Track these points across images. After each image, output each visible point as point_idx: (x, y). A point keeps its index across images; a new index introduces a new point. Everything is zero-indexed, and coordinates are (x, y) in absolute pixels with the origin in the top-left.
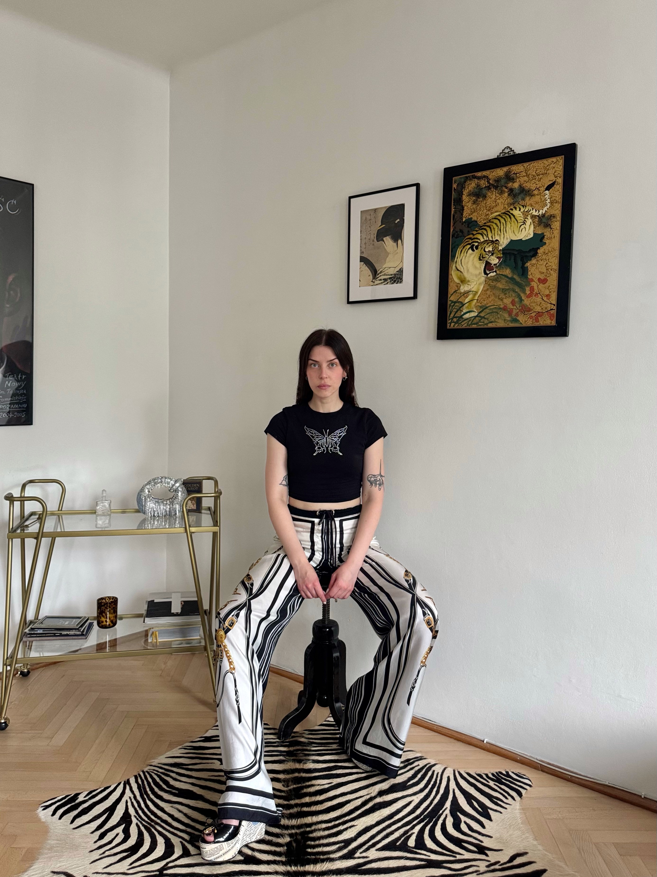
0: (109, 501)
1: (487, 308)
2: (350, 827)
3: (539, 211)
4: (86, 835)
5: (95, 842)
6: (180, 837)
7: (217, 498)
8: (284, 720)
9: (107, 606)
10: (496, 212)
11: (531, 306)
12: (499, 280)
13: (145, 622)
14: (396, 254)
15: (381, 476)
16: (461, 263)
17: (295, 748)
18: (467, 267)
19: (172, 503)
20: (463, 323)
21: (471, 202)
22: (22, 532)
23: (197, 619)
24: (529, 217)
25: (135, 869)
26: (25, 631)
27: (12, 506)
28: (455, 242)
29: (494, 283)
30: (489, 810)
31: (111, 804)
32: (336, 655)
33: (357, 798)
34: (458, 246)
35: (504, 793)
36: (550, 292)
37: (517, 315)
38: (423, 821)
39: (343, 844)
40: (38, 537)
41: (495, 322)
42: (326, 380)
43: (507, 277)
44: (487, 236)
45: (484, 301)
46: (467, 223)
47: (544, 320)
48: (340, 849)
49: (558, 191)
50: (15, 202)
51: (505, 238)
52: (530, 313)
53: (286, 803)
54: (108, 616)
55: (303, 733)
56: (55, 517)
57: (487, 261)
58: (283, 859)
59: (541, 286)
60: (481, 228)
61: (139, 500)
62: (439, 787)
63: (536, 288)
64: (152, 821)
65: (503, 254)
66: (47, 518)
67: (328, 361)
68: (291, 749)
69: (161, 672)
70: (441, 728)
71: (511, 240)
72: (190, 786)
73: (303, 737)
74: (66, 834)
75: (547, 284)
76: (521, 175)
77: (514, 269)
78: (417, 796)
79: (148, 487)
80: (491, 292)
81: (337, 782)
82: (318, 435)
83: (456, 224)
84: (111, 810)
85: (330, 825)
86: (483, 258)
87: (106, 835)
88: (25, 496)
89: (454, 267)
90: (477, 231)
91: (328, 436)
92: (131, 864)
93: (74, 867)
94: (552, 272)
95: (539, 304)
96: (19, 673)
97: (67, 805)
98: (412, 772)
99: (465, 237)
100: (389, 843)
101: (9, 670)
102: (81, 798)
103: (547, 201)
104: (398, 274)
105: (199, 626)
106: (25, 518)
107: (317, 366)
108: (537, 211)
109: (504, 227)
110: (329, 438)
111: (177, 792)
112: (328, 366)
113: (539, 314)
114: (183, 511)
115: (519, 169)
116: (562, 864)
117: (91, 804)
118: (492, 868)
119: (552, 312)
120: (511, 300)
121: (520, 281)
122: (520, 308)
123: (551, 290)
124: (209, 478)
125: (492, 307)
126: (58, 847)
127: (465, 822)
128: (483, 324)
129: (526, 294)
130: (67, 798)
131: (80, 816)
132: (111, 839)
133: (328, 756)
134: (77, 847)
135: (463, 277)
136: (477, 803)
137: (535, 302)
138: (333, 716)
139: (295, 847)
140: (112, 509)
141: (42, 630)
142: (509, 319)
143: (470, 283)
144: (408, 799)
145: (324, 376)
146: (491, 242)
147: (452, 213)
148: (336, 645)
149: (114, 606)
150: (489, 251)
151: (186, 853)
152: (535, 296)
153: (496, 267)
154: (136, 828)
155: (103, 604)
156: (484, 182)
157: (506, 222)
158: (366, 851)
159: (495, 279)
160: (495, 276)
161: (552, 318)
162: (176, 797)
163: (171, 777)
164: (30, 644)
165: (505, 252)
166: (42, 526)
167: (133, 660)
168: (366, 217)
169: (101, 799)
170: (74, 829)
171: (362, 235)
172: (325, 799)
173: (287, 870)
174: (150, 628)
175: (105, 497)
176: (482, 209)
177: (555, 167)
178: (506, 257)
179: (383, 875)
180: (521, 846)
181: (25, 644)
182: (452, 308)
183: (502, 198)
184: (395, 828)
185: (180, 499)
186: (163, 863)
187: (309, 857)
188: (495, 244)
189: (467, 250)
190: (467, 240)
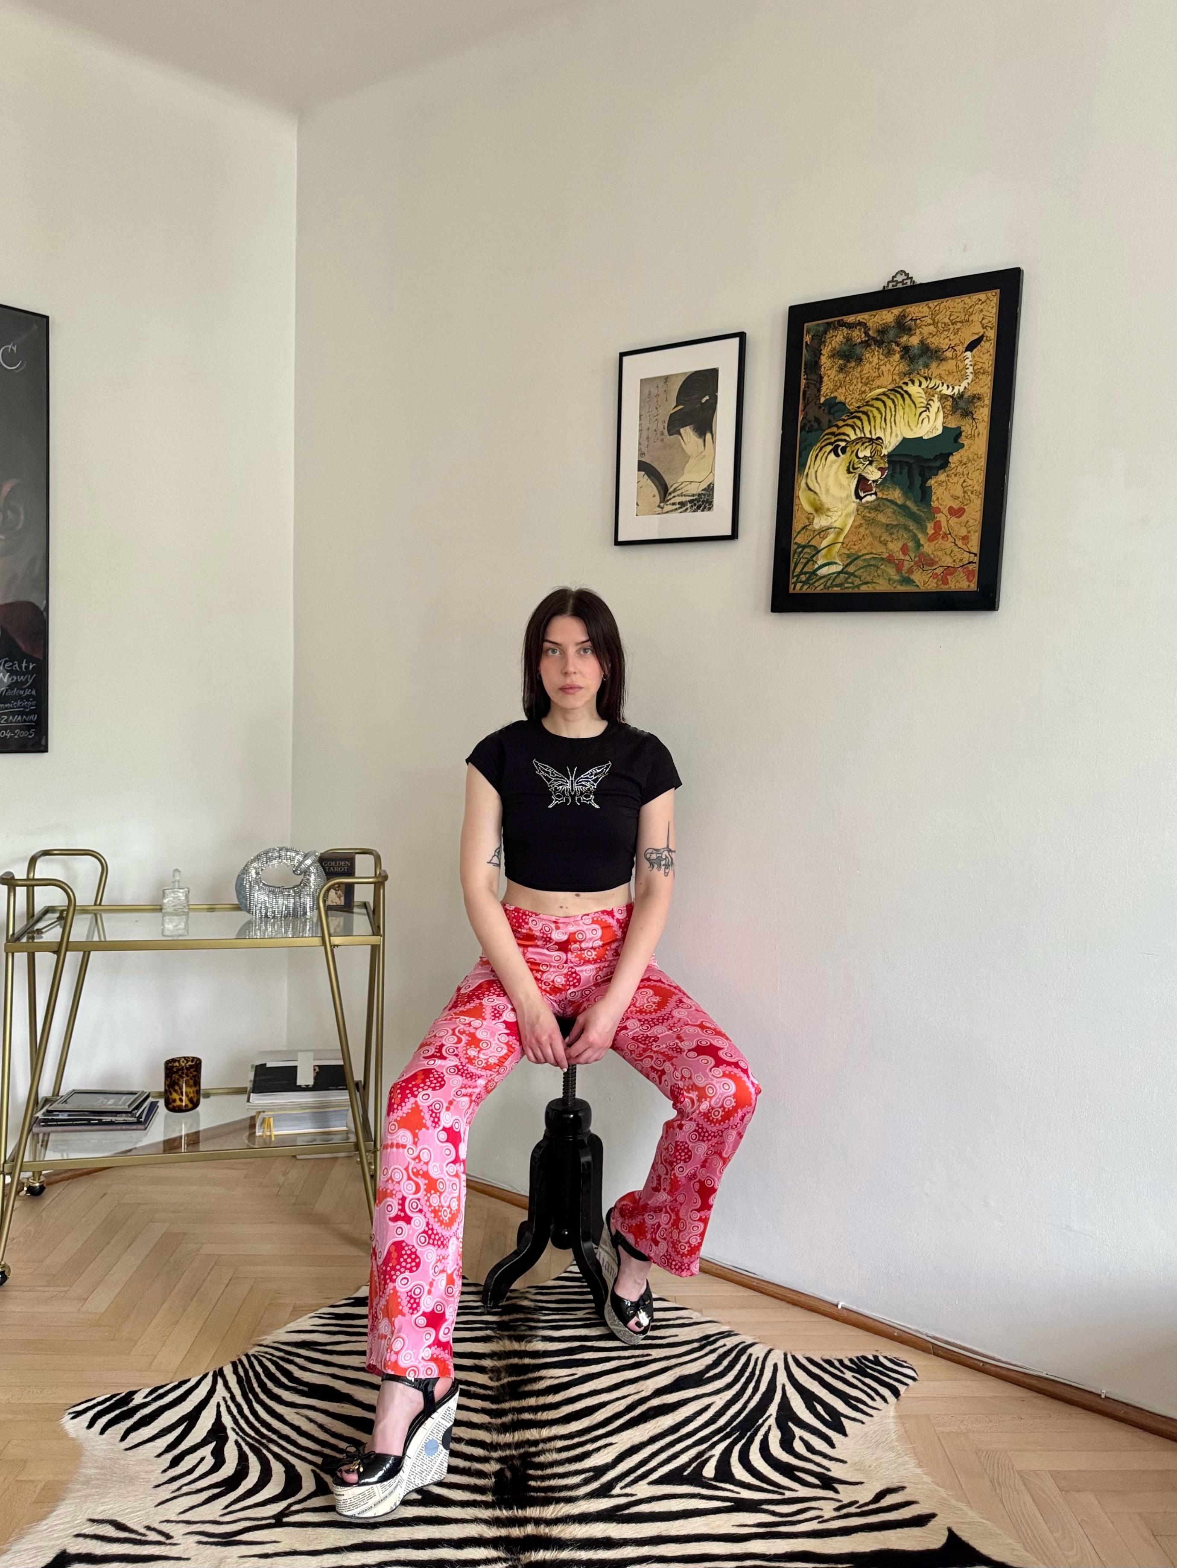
0: (186, 889)
1: (858, 557)
2: (606, 1446)
3: (953, 388)
4: (147, 1460)
5: (165, 1471)
6: (311, 1463)
7: (380, 882)
8: (494, 1270)
9: (183, 1073)
10: (878, 387)
11: (934, 556)
12: (881, 509)
13: (251, 1101)
14: (702, 458)
15: (670, 851)
16: (816, 477)
17: (511, 1317)
18: (826, 485)
19: (298, 894)
20: (816, 584)
21: (836, 368)
22: (31, 941)
23: (340, 1097)
24: (936, 398)
25: (234, 1514)
26: (37, 1115)
27: (12, 894)
28: (806, 440)
29: (873, 514)
30: (843, 1419)
31: (191, 1409)
32: (586, 1159)
33: (618, 1399)
34: (811, 446)
35: (869, 1391)
36: (969, 532)
37: (910, 571)
38: (730, 1437)
39: (591, 1474)
40: (59, 949)
41: (873, 583)
42: (573, 677)
43: (896, 504)
44: (862, 430)
45: (855, 545)
46: (827, 407)
47: (958, 582)
48: (586, 1482)
49: (987, 354)
50: (15, 349)
51: (894, 434)
52: (933, 568)
53: (494, 1407)
54: (184, 1090)
55: (527, 1292)
56: (89, 916)
57: (860, 475)
58: (489, 1498)
59: (954, 520)
60: (852, 415)
61: (240, 888)
62: (758, 1382)
63: (944, 524)
64: (263, 1436)
65: (889, 462)
66: (75, 917)
67: (577, 644)
68: (506, 1318)
69: (278, 1188)
70: (765, 1284)
71: (904, 438)
72: (329, 1378)
73: (526, 1298)
74: (114, 1459)
75: (964, 518)
76: (924, 323)
77: (908, 490)
78: (721, 1395)
79: (255, 865)
80: (866, 529)
81: (585, 1373)
82: (557, 777)
83: (808, 407)
84: (192, 1418)
85: (570, 1442)
86: (854, 468)
87: (182, 1459)
88: (36, 877)
89: (804, 481)
90: (844, 420)
91: (575, 779)
92: (226, 1507)
93: (127, 1511)
94: (973, 497)
95: (948, 553)
96: (25, 1189)
97: (113, 1411)
98: (713, 1357)
99: (824, 431)
100: (671, 1471)
101: (8, 1184)
102: (138, 1399)
103: (967, 371)
104: (704, 495)
105: (347, 1108)
106: (36, 917)
107: (558, 653)
108: (951, 388)
109: (891, 415)
110: (577, 783)
111: (306, 1389)
112: (578, 651)
113: (949, 571)
114: (318, 908)
115: (920, 312)
116: (961, 1505)
117: (157, 1409)
118: (844, 1511)
119: (971, 567)
120: (902, 544)
121: (918, 512)
122: (917, 559)
123: (970, 529)
124: (365, 852)
125: (868, 557)
126: (98, 1479)
127: (801, 1439)
128: (851, 585)
129: (928, 534)
130: (115, 1399)
131: (138, 1429)
132: (191, 1467)
133: (568, 1330)
134: (132, 1479)
135: (818, 502)
136: (823, 1407)
137: (942, 550)
138: (578, 1264)
139: (509, 1478)
140: (190, 903)
141: (67, 1114)
142: (897, 578)
143: (830, 514)
144: (706, 1401)
145: (571, 669)
146: (869, 442)
147: (803, 386)
148: (586, 1142)
149: (195, 1073)
150: (865, 456)
151: (322, 1489)
152: (943, 538)
153: (877, 486)
154: (235, 1448)
155: (175, 1070)
156: (858, 333)
157: (895, 406)
158: (632, 1485)
159: (875, 507)
160: (874, 501)
161: (971, 579)
162: (304, 1398)
163: (296, 1364)
164: (46, 1139)
166: (66, 931)
167: (227, 1168)
168: (650, 391)
169: (174, 1400)
170: (127, 1449)
171: (642, 422)
172: (563, 1400)
173: (496, 1515)
174: (259, 1113)
175: (179, 882)
176: (855, 381)
177: (982, 311)
178: (894, 469)
179: (659, 1523)
180: (894, 1476)
181: (36, 1138)
182: (799, 556)
183: (890, 364)
184: (681, 1448)
185: (313, 887)
186: (282, 1505)
187: (532, 1494)
188: (874, 445)
189: (826, 454)
190: (826, 437)
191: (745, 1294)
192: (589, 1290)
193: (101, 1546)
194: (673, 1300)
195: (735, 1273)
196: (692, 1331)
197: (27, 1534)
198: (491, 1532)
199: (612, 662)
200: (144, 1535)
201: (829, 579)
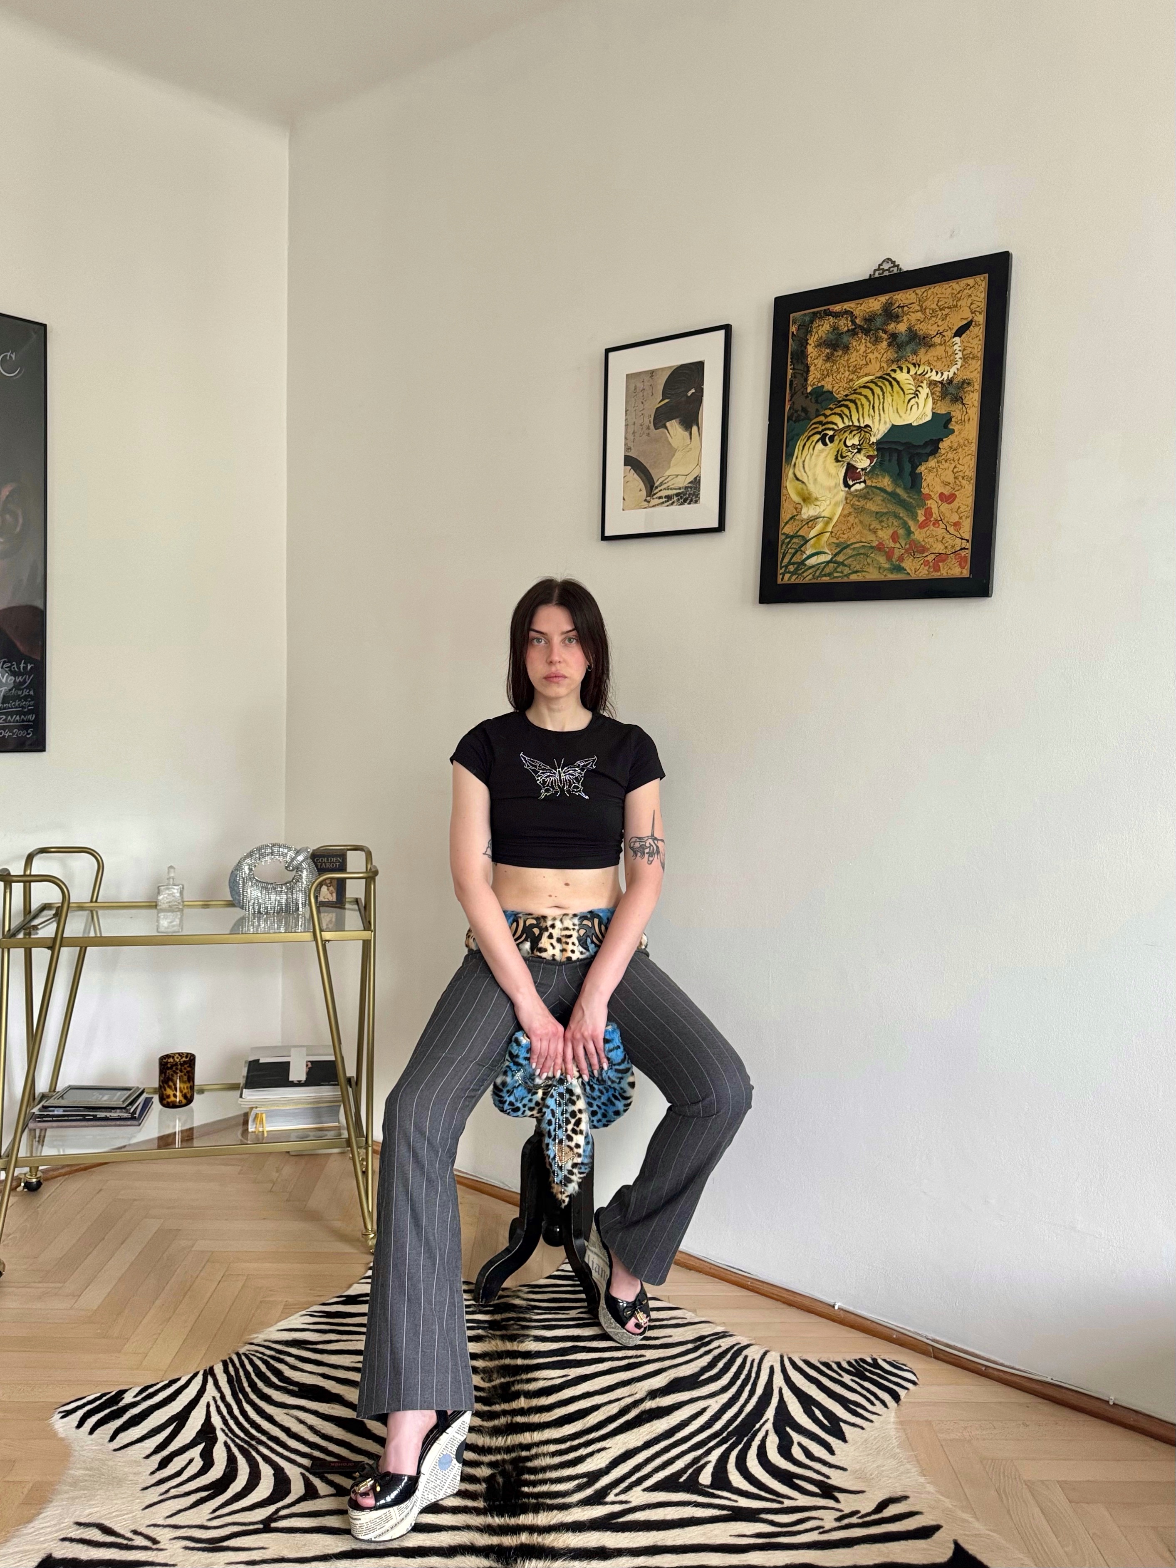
0: (181, 886)
1: (849, 546)
2: (599, 1451)
3: (942, 374)
4: (136, 1461)
5: (153, 1473)
6: (300, 1465)
7: (371, 877)
8: (486, 1268)
9: (177, 1069)
10: (866, 375)
11: (926, 543)
12: (870, 497)
13: (243, 1096)
14: (688, 451)
15: (655, 839)
16: (804, 467)
17: (504, 1316)
18: (814, 475)
19: (291, 890)
20: (805, 574)
21: (823, 357)
22: (27, 937)
23: (334, 1092)
24: (924, 385)
25: (222, 1519)
26: (33, 1111)
27: (8, 891)
28: (793, 429)
29: (862, 503)
30: (842, 1424)
31: (180, 1409)
33: (610, 1402)
34: (798, 436)
35: (869, 1395)
36: (960, 518)
37: (901, 558)
38: (726, 1442)
39: (585, 1480)
40: (54, 945)
41: (863, 571)
42: (558, 666)
43: (885, 491)
44: (850, 419)
45: (844, 534)
46: (814, 396)
47: (950, 568)
48: (580, 1488)
49: (976, 339)
50: (13, 356)
51: (882, 421)
52: (924, 555)
53: (486, 1408)
54: (178, 1086)
55: (519, 1291)
56: (86, 913)
57: (848, 464)
58: (480, 1504)
59: (945, 507)
60: (839, 404)
61: (233, 884)
62: (755, 1385)
63: (935, 510)
64: (252, 1437)
65: (878, 450)
66: (69, 914)
67: (563, 633)
68: (498, 1317)
69: (272, 1185)
70: (761, 1284)
71: (893, 425)
72: (320, 1378)
73: (518, 1297)
74: (102, 1460)
75: (955, 504)
76: (911, 310)
77: (897, 477)
78: (717, 1398)
79: (248, 861)
80: (855, 517)
81: (577, 1375)
82: (544, 769)
83: (795, 397)
84: (181, 1419)
85: (563, 1446)
86: (842, 457)
87: (171, 1460)
88: (32, 873)
89: (791, 475)
90: (832, 409)
91: (562, 770)
92: (214, 1511)
93: (114, 1514)
94: (964, 482)
95: (939, 540)
96: (23, 1184)
97: (103, 1411)
98: (708, 1359)
99: (811, 420)
100: (667, 1478)
101: (4, 1179)
102: (128, 1398)
103: (956, 356)
104: (691, 488)
105: (338, 1104)
106: (32, 914)
107: (543, 642)
108: (940, 374)
109: (879, 403)
110: (564, 773)
111: (296, 1389)
112: (563, 641)
113: (941, 557)
114: (310, 905)
115: (907, 299)
116: (967, 1516)
117: (146, 1409)
118: (846, 1521)
119: (963, 553)
120: (892, 532)
121: (907, 499)
122: (907, 546)
123: (961, 515)
124: (356, 848)
125: (857, 545)
126: (86, 1481)
127: (800, 1444)
128: (841, 575)
129: (918, 521)
130: (104, 1398)
131: (127, 1429)
132: (179, 1468)
133: (561, 1330)
134: (120, 1480)
135: (806, 492)
136: (821, 1412)
137: (933, 536)
138: (570, 1263)
139: (501, 1483)
140: (185, 899)
141: (62, 1109)
142: (887, 566)
143: (818, 503)
144: (701, 1404)
145: (556, 658)
146: (857, 430)
147: (789, 377)
149: (189, 1069)
150: (853, 444)
151: (310, 1493)
152: (934, 524)
153: (866, 474)
154: (224, 1449)
155: (169, 1066)
156: (845, 322)
157: (883, 393)
158: (626, 1491)
159: (864, 496)
160: (862, 489)
161: (963, 565)
162: (294, 1398)
163: (286, 1364)
164: (43, 1134)
165: (880, 446)
166: (60, 929)
167: (223, 1165)
168: (636, 386)
169: (164, 1399)
170: (115, 1450)
171: (628, 417)
172: (555, 1403)
173: (487, 1523)
174: (252, 1108)
175: (173, 879)
176: (842, 370)
177: (970, 296)
178: (883, 456)
179: (654, 1533)
180: (896, 1485)
181: (32, 1132)
182: (787, 547)
183: (877, 351)
184: (677, 1453)
185: (305, 883)
186: (270, 1510)
187: (526, 1500)
188: (863, 433)
189: (814, 444)
190: (813, 427)
191: (739, 1294)
192: (582, 1289)
193: (86, 1550)
194: (667, 1300)
195: (729, 1273)
196: (686, 1331)
197: (13, 1537)
198: (483, 1540)
199: (597, 653)
200: (131, 1540)
201: (818, 569)
